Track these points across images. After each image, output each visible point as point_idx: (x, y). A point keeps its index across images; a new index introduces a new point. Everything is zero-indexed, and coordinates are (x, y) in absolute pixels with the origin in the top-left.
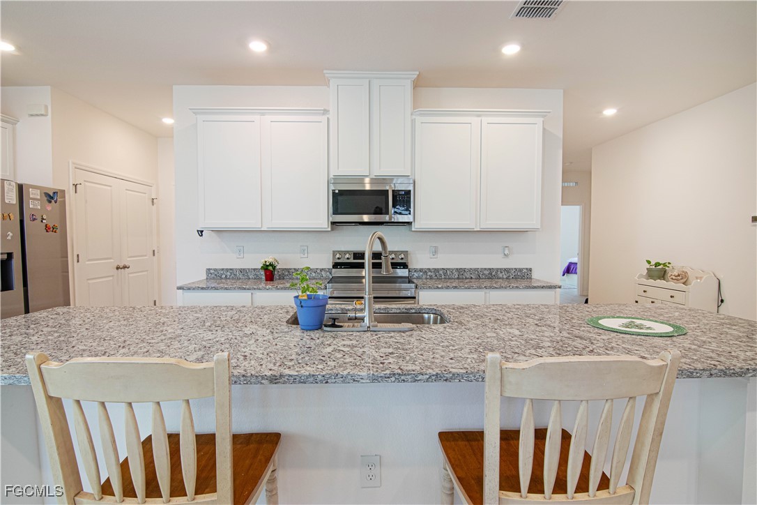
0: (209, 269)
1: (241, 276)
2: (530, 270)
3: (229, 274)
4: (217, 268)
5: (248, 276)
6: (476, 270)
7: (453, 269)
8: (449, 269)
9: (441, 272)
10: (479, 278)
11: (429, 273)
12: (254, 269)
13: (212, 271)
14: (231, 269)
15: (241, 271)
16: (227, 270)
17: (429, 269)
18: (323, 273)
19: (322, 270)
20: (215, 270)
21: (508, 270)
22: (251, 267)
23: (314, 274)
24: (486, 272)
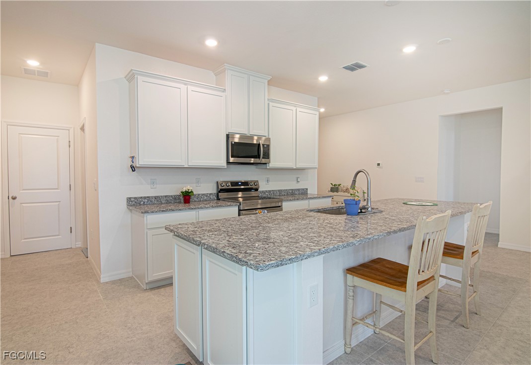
0: (130, 198)
1: (155, 202)
2: (307, 189)
3: (146, 200)
4: (136, 196)
5: (161, 201)
6: (286, 190)
7: (277, 190)
8: (275, 190)
9: (272, 192)
10: (288, 195)
11: (266, 193)
12: (166, 196)
13: (132, 200)
14: (148, 197)
15: (156, 198)
16: (145, 198)
17: (266, 191)
18: (211, 196)
19: (210, 194)
20: (135, 198)
21: (299, 190)
22: (163, 195)
23: (206, 198)
24: (291, 191)
